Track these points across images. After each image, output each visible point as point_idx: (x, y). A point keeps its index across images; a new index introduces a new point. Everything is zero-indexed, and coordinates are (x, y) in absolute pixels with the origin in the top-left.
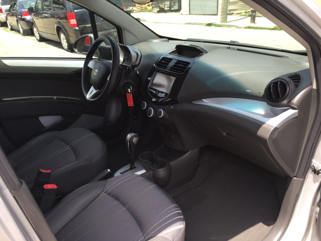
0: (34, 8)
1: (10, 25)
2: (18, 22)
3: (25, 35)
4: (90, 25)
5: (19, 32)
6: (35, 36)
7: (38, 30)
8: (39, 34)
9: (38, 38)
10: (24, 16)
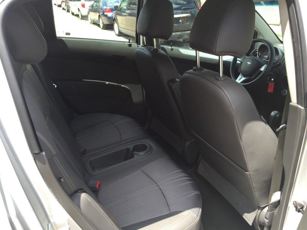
0: (119, 6)
1: (91, 19)
2: (100, 17)
3: (104, 29)
4: (175, 25)
5: (99, 25)
6: (115, 31)
7: (118, 26)
8: (119, 29)
9: (117, 33)
10: (107, 12)
